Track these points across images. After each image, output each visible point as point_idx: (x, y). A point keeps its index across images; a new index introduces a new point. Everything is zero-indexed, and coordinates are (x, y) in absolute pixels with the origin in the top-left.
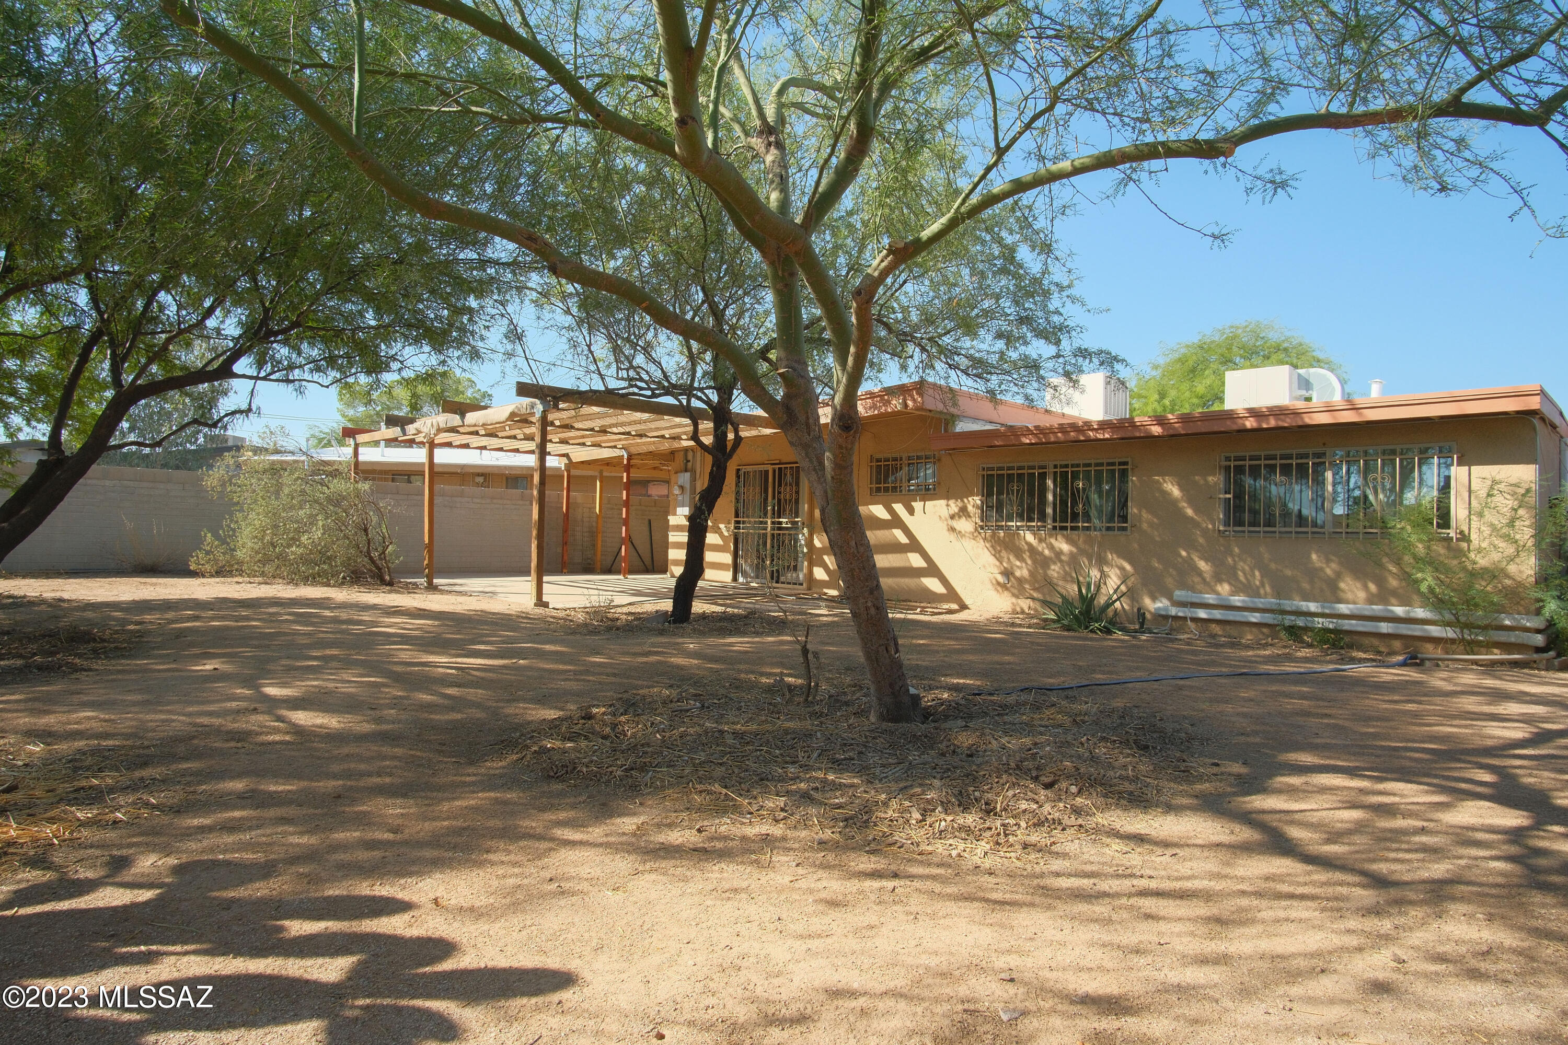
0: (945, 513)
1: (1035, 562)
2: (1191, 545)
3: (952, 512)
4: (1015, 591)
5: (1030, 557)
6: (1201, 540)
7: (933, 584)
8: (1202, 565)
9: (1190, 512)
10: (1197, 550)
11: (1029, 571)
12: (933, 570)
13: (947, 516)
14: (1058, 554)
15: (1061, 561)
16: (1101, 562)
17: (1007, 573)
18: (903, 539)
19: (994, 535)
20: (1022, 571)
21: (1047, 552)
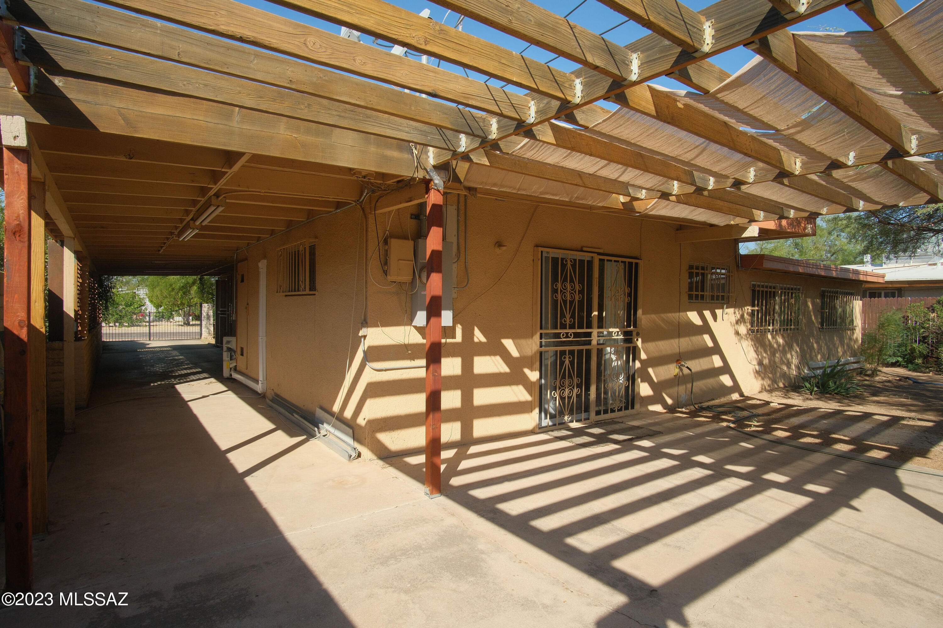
0: (733, 319)
1: (771, 353)
2: (813, 336)
3: (737, 319)
4: (763, 375)
5: (770, 350)
6: (815, 332)
7: (726, 380)
8: (815, 345)
9: (813, 317)
10: (815, 339)
11: (769, 359)
12: (726, 369)
13: (735, 322)
14: (779, 345)
15: (780, 351)
16: (791, 348)
17: (760, 363)
18: (710, 344)
19: (755, 336)
20: (766, 361)
21: (775, 345)
